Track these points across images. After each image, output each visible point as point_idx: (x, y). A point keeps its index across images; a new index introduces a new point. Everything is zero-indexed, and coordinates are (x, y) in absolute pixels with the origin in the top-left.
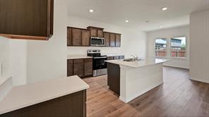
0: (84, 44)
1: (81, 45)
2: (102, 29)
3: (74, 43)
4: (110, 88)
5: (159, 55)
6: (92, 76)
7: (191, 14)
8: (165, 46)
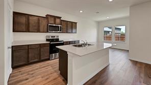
0: (41, 30)
1: (38, 31)
2: (60, 18)
3: (30, 29)
4: (61, 74)
5: (107, 40)
6: (49, 59)
7: (131, 7)
8: (110, 33)
